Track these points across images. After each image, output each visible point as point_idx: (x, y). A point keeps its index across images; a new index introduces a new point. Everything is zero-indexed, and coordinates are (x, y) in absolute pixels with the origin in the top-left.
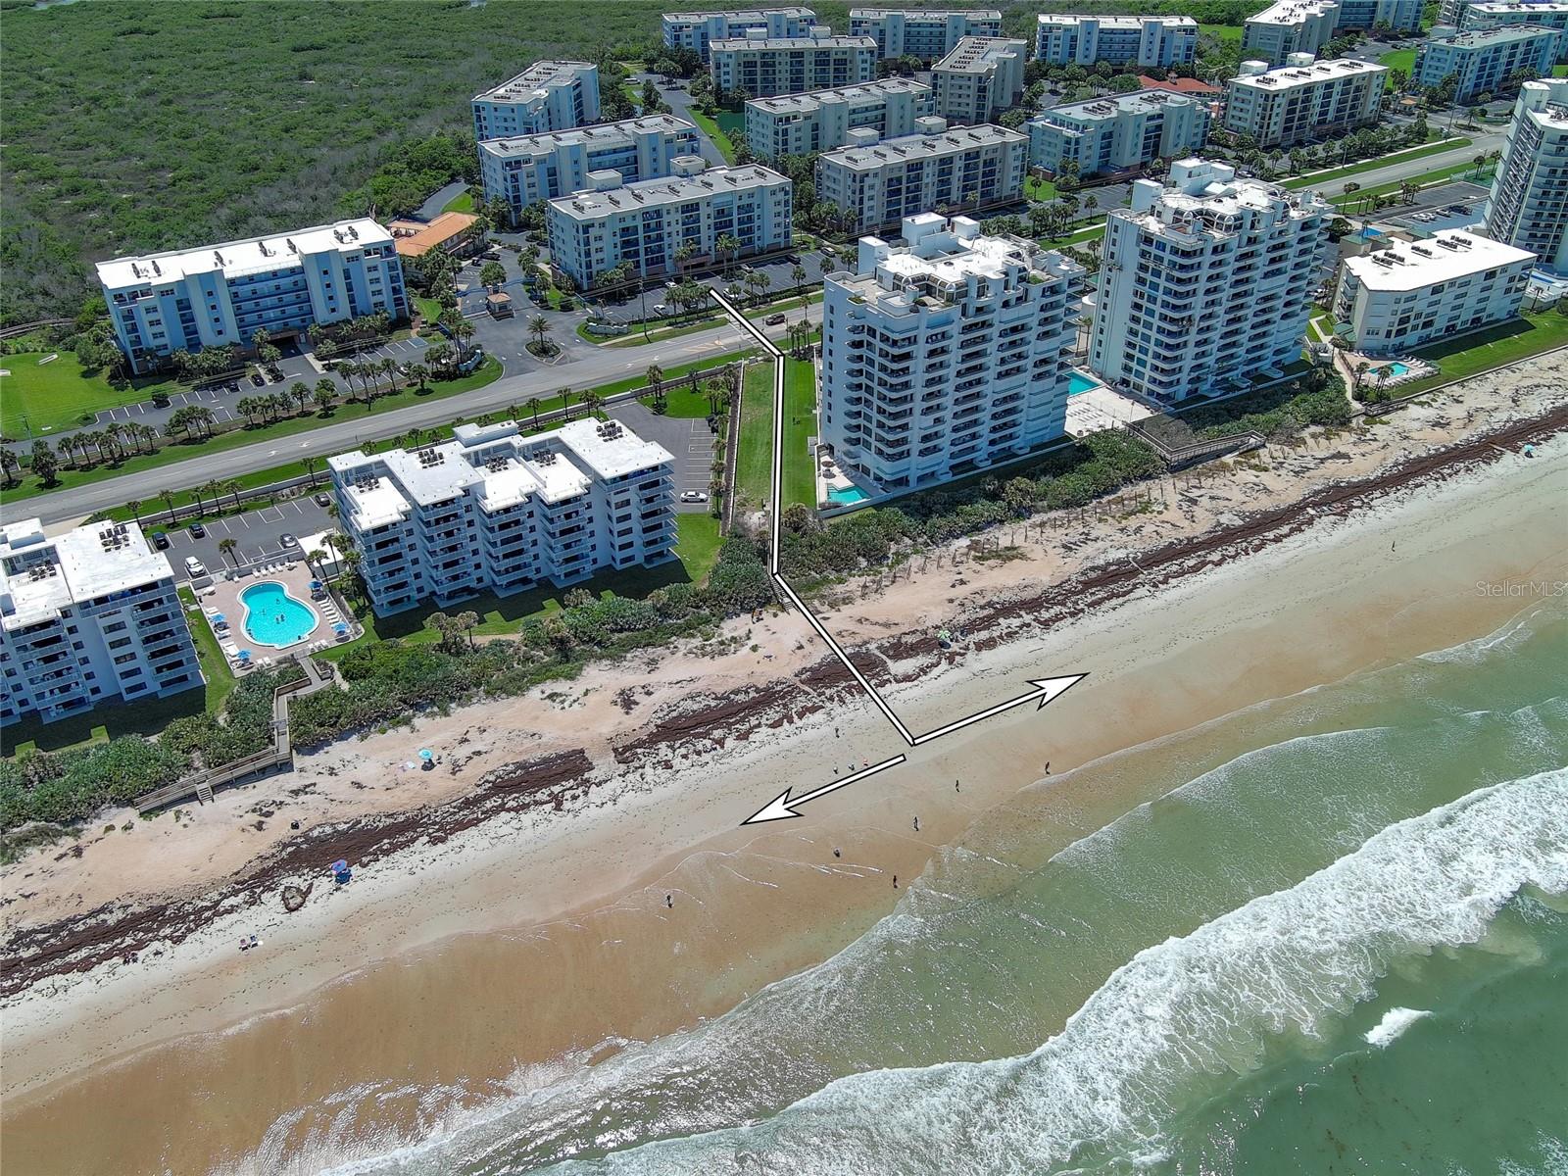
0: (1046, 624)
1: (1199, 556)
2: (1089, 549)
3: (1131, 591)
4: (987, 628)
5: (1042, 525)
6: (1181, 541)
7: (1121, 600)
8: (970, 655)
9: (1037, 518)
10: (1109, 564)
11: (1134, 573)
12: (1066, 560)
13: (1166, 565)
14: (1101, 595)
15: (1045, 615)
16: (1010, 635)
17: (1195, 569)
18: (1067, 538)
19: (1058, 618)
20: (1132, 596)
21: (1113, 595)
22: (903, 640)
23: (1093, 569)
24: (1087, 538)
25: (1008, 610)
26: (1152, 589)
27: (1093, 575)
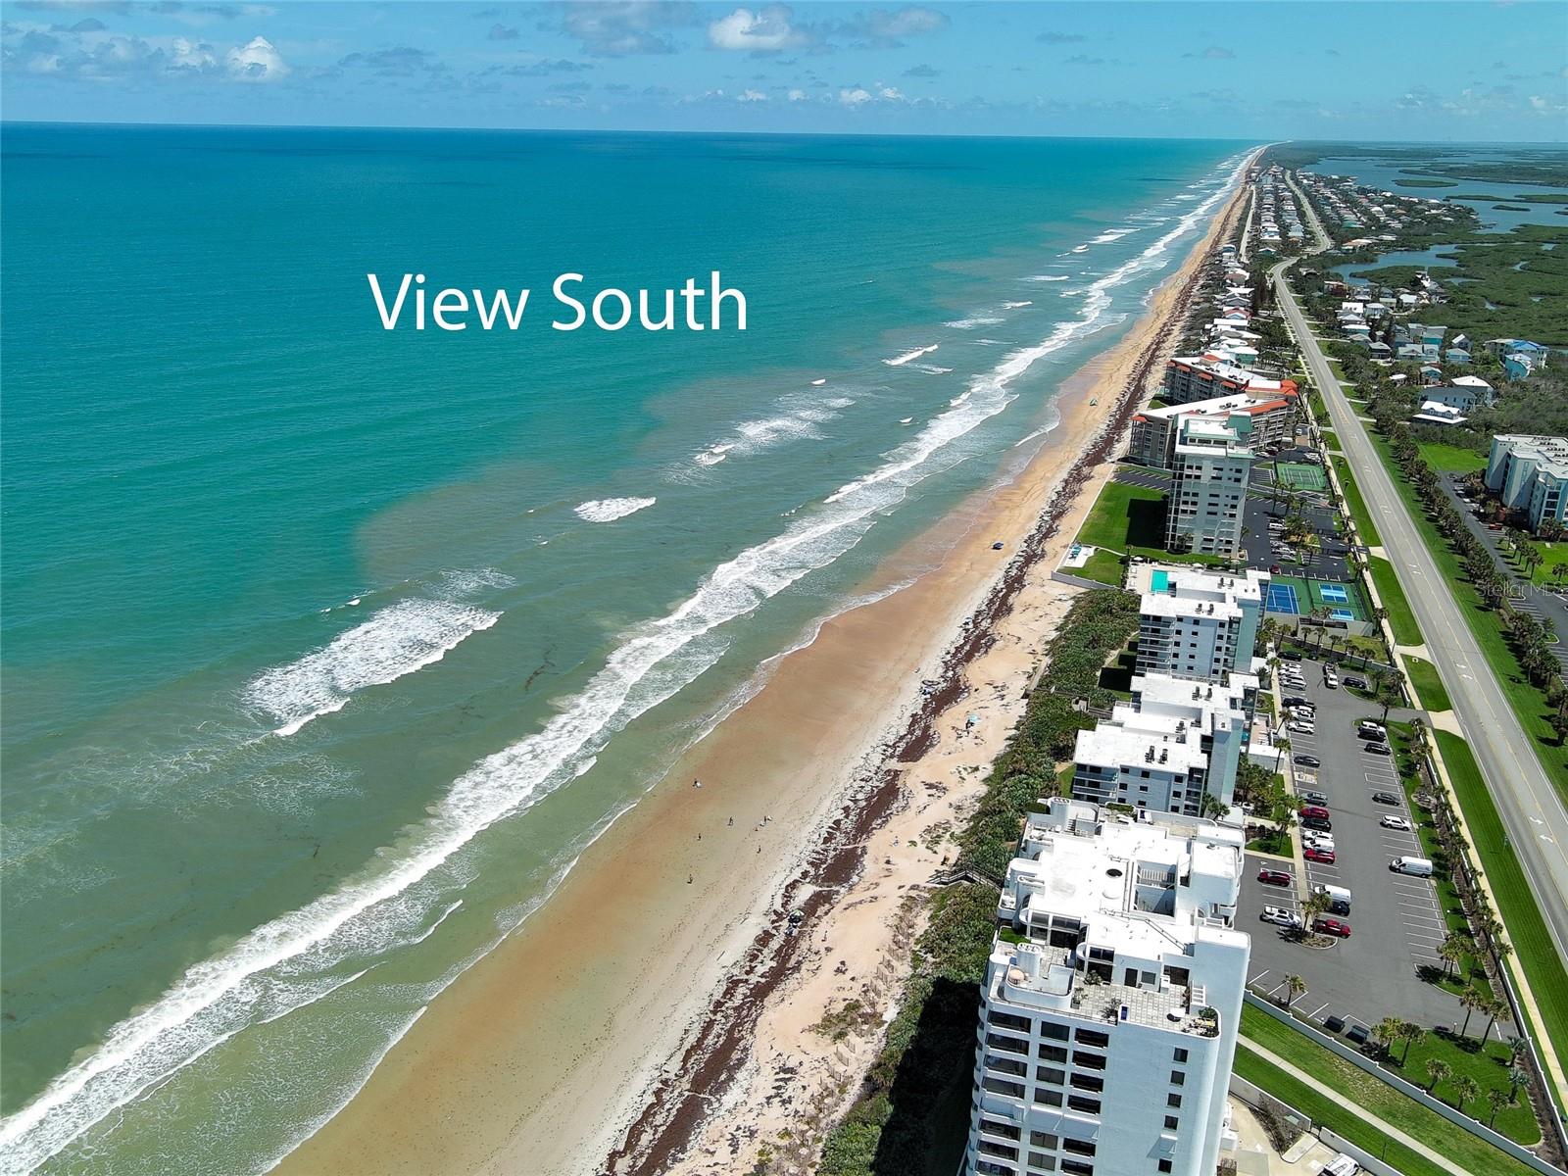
0: (734, 984)
1: (641, 1155)
2: (765, 1083)
3: (685, 1060)
4: (779, 951)
5: (842, 1088)
6: (675, 1160)
7: (687, 1046)
8: (768, 926)
9: (855, 1090)
10: (731, 1078)
11: (698, 1084)
12: (774, 1054)
13: (671, 1118)
14: (710, 1040)
15: (742, 990)
16: (754, 957)
17: (635, 1132)
18: (800, 1084)
19: (729, 993)
20: (680, 1056)
21: (699, 1045)
22: (827, 906)
23: (741, 1062)
24: (778, 1095)
25: (777, 976)
26: (665, 1076)
27: (736, 1055)
